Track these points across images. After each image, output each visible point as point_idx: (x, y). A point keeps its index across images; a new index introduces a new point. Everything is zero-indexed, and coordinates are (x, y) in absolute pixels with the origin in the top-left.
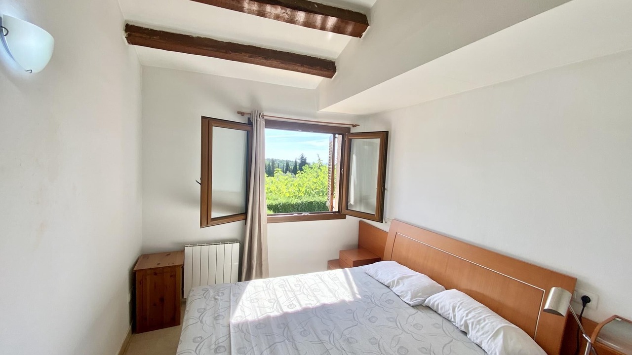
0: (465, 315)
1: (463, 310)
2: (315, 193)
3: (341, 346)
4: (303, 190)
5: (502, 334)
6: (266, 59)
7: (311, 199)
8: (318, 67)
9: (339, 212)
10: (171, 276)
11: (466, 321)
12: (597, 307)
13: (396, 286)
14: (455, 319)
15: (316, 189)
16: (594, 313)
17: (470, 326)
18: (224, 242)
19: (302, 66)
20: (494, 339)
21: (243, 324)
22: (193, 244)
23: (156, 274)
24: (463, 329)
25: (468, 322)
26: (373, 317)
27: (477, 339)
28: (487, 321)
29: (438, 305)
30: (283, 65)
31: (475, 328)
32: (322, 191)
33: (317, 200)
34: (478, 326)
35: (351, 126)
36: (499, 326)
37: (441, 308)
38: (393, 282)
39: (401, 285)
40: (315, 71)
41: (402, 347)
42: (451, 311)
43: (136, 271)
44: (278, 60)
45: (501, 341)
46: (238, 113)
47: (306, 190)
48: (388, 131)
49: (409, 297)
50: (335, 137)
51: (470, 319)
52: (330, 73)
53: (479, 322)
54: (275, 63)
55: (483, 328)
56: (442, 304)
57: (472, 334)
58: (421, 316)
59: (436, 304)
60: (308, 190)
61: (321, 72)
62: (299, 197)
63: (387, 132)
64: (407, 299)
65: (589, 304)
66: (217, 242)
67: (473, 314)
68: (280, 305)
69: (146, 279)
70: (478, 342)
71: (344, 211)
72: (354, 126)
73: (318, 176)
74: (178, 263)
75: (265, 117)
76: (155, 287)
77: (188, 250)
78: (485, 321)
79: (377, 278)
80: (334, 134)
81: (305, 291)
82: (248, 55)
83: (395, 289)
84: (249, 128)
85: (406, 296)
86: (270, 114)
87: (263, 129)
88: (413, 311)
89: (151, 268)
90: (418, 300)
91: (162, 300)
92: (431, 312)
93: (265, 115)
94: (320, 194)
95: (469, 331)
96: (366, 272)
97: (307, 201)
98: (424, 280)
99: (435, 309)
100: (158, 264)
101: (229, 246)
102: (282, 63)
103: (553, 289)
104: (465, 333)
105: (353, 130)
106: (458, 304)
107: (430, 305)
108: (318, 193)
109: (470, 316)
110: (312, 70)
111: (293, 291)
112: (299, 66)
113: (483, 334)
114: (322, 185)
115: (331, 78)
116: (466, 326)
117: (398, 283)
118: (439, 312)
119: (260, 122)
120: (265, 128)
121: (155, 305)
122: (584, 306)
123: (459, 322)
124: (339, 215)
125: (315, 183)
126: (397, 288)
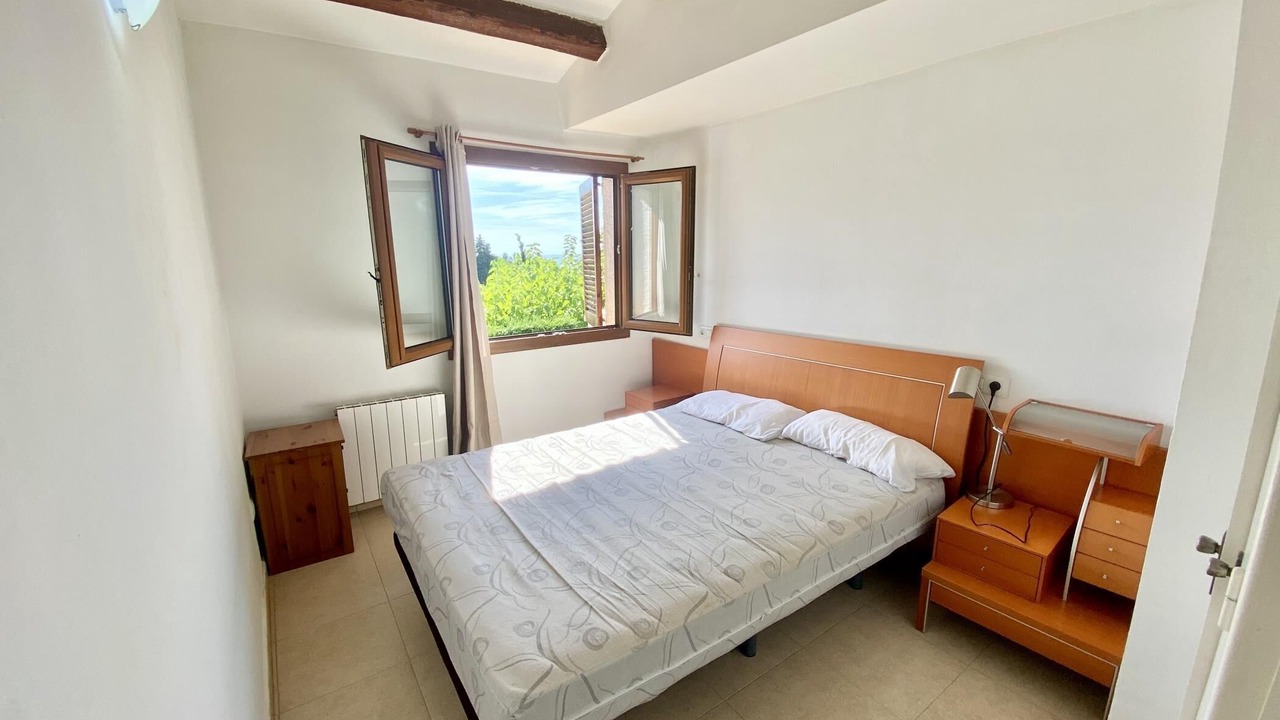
0: (842, 435)
1: (838, 431)
2: (532, 312)
3: (681, 497)
4: (507, 307)
5: (893, 447)
6: (472, 15)
7: (526, 325)
8: (573, 37)
9: (617, 325)
10: (324, 464)
11: (845, 443)
12: (1008, 396)
13: (737, 419)
14: (828, 444)
15: (531, 304)
16: (1004, 403)
17: (851, 447)
18: (414, 394)
19: (543, 33)
20: (885, 454)
21: (516, 498)
22: (353, 404)
23: (291, 462)
24: (841, 454)
25: (848, 442)
26: (713, 460)
27: (862, 460)
28: (873, 437)
29: (802, 432)
30: (507, 31)
31: (859, 447)
32: (547, 308)
33: (540, 326)
34: (862, 445)
35: (628, 161)
36: (890, 439)
37: (808, 436)
38: (731, 415)
39: (744, 417)
40: (566, 44)
41: (765, 486)
42: (822, 436)
43: (250, 458)
44: (496, 19)
45: (894, 455)
46: (411, 131)
47: (513, 308)
48: (695, 167)
49: (758, 429)
50: (596, 184)
51: (850, 438)
52: (594, 50)
53: (862, 440)
54: (489, 24)
55: (868, 445)
56: (808, 430)
57: (855, 458)
58: (781, 451)
59: (799, 432)
60: (517, 306)
61: (577, 47)
62: (500, 323)
63: (693, 169)
64: (756, 433)
65: (998, 392)
66: (399, 397)
67: (853, 431)
68: (564, 467)
69: (273, 472)
70: (863, 464)
71: (626, 323)
72: (634, 160)
73: (534, 278)
74: (331, 438)
75: (464, 141)
76: (294, 485)
77: (344, 415)
78: (870, 437)
79: (702, 416)
80: (595, 176)
81: (596, 446)
82: (435, 4)
83: (734, 425)
84: (437, 163)
85: (754, 429)
86: (473, 134)
87: (464, 166)
88: (767, 446)
89: (280, 452)
90: (772, 432)
91: (312, 509)
92: (793, 444)
93: (463, 135)
94: (541, 313)
95: (849, 454)
96: (684, 410)
97: (519, 329)
98: (776, 407)
99: (798, 439)
100: (293, 444)
101: (424, 400)
102: (503, 25)
103: (959, 369)
104: (843, 460)
105: (633, 168)
106: (832, 425)
107: (790, 435)
108: (539, 312)
109: (849, 435)
110: (561, 43)
111: (576, 448)
112: (537, 33)
113: (869, 452)
114: (545, 294)
115: (596, 59)
116: (846, 449)
117: (739, 415)
118: (805, 441)
119: (457, 150)
120: (468, 163)
121: (299, 520)
122: (993, 395)
123: (835, 447)
124: (618, 331)
125: (529, 292)
126: (739, 422)
